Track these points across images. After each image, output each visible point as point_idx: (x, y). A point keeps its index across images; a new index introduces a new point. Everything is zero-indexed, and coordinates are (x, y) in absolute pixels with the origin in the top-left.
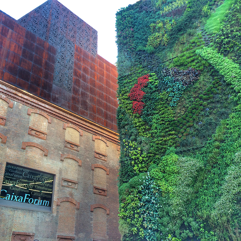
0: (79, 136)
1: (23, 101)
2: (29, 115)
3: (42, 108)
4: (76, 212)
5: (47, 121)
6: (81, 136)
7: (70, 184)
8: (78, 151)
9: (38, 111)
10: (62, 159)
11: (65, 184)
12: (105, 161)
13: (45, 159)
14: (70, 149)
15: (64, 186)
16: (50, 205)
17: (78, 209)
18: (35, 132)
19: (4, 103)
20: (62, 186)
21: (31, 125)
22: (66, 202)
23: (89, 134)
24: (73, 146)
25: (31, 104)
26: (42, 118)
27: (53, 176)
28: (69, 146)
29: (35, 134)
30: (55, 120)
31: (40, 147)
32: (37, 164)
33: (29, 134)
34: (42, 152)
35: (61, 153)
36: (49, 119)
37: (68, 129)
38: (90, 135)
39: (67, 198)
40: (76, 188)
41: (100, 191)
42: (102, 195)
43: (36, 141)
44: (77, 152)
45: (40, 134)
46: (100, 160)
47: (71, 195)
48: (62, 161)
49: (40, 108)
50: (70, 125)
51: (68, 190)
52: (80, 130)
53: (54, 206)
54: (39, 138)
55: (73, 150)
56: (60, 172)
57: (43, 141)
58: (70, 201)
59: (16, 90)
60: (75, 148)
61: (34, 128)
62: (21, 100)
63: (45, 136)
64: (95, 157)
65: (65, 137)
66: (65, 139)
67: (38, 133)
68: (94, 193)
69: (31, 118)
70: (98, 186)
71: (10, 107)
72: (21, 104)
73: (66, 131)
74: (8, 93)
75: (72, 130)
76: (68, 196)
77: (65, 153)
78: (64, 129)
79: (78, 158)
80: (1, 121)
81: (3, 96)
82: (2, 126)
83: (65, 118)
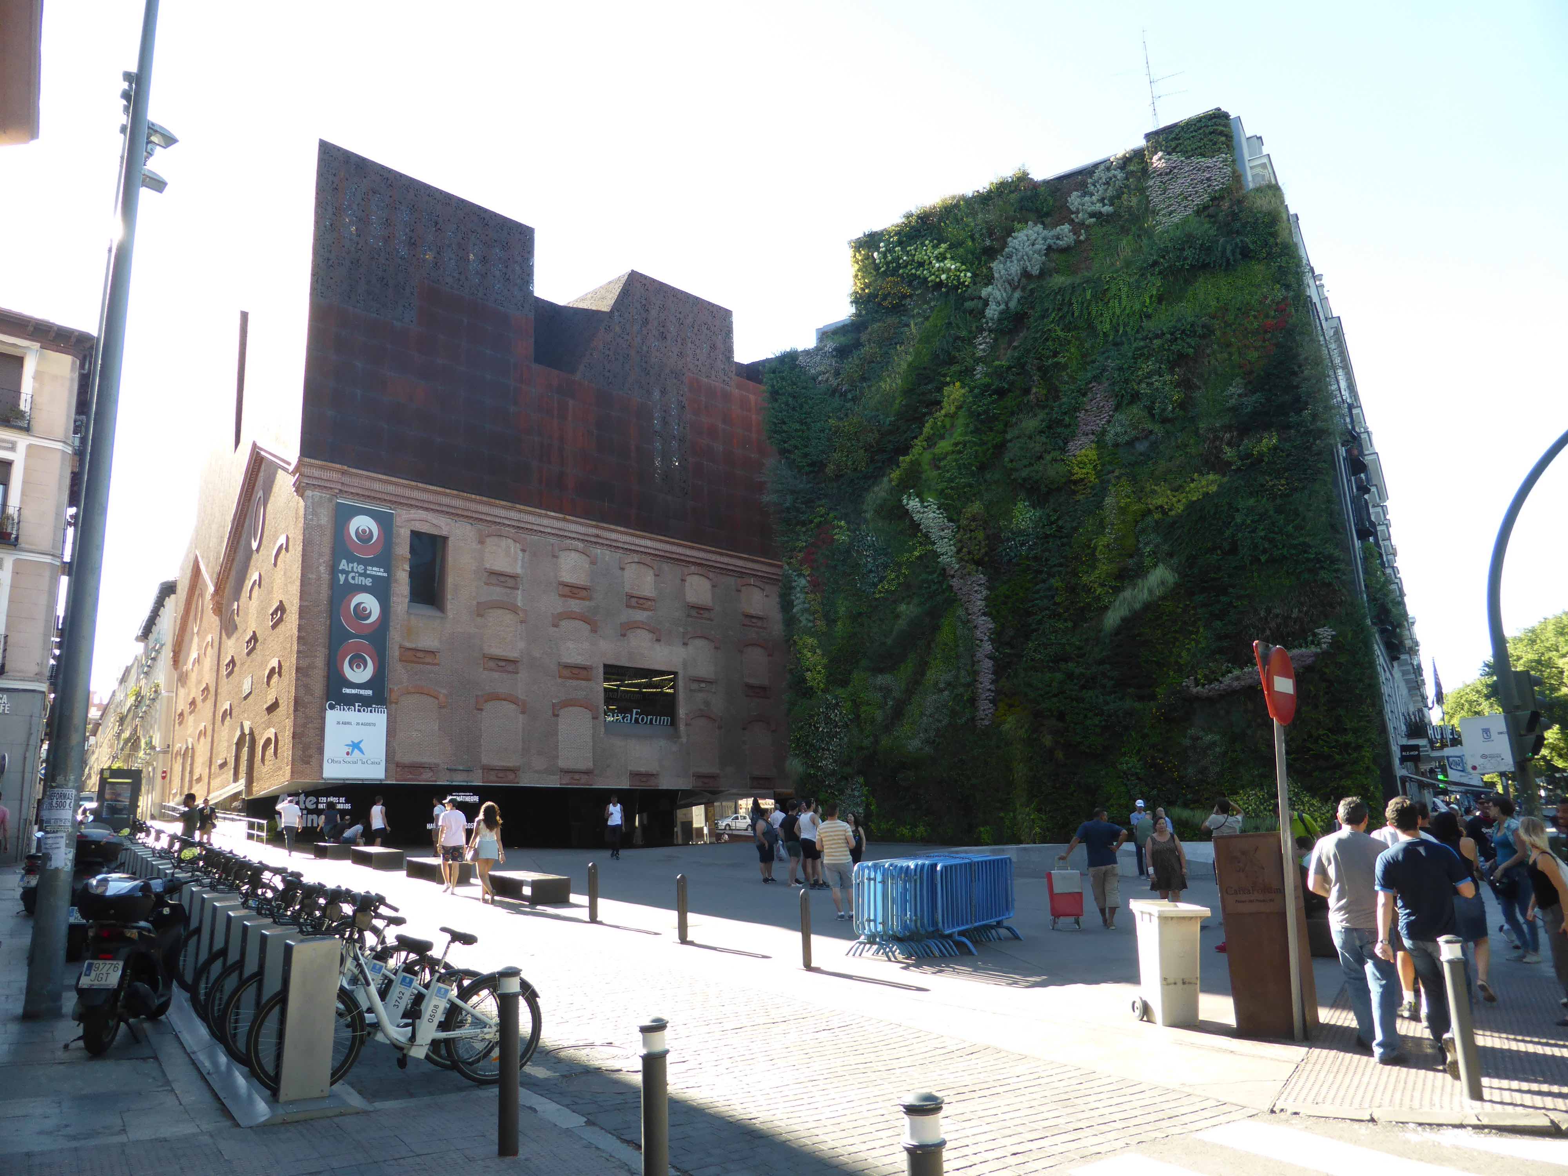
0: (710, 587)
1: (611, 546)
2: (623, 569)
3: (642, 549)
4: (717, 733)
5: (651, 572)
6: (714, 586)
7: (703, 685)
8: (712, 620)
9: (636, 557)
10: (686, 640)
11: (695, 686)
12: (765, 628)
13: (657, 646)
14: (696, 617)
15: (694, 691)
16: (673, 723)
17: (720, 728)
18: (636, 599)
19: (584, 557)
20: (691, 690)
21: (627, 589)
22: (700, 718)
23: (729, 578)
24: (702, 612)
25: (623, 548)
26: (643, 568)
27: (675, 673)
28: (694, 613)
29: (635, 605)
30: (666, 567)
31: (647, 628)
32: (646, 659)
33: (628, 606)
34: (651, 635)
35: (681, 630)
36: (655, 568)
37: (689, 579)
38: (731, 581)
39: (700, 710)
40: (713, 690)
41: (756, 690)
42: (761, 697)
43: (641, 616)
44: (709, 622)
45: (644, 601)
46: (753, 629)
47: (707, 703)
48: (685, 644)
49: (638, 551)
50: (693, 568)
51: (700, 696)
52: (711, 575)
53: (682, 727)
54: (645, 609)
55: (702, 618)
56: (685, 664)
57: (650, 613)
58: (706, 714)
59: (597, 527)
60: (706, 615)
61: (635, 593)
62: (607, 545)
63: (653, 603)
64: (744, 625)
65: (686, 597)
66: (687, 601)
67: (641, 601)
68: (747, 696)
69: (627, 573)
70: (753, 681)
71: (593, 563)
72: (607, 552)
73: (687, 584)
74: (586, 538)
75: (696, 577)
76: (702, 707)
77: (689, 629)
78: (683, 580)
79: (713, 632)
80: (584, 593)
81: (580, 545)
82: (587, 603)
83: (682, 558)
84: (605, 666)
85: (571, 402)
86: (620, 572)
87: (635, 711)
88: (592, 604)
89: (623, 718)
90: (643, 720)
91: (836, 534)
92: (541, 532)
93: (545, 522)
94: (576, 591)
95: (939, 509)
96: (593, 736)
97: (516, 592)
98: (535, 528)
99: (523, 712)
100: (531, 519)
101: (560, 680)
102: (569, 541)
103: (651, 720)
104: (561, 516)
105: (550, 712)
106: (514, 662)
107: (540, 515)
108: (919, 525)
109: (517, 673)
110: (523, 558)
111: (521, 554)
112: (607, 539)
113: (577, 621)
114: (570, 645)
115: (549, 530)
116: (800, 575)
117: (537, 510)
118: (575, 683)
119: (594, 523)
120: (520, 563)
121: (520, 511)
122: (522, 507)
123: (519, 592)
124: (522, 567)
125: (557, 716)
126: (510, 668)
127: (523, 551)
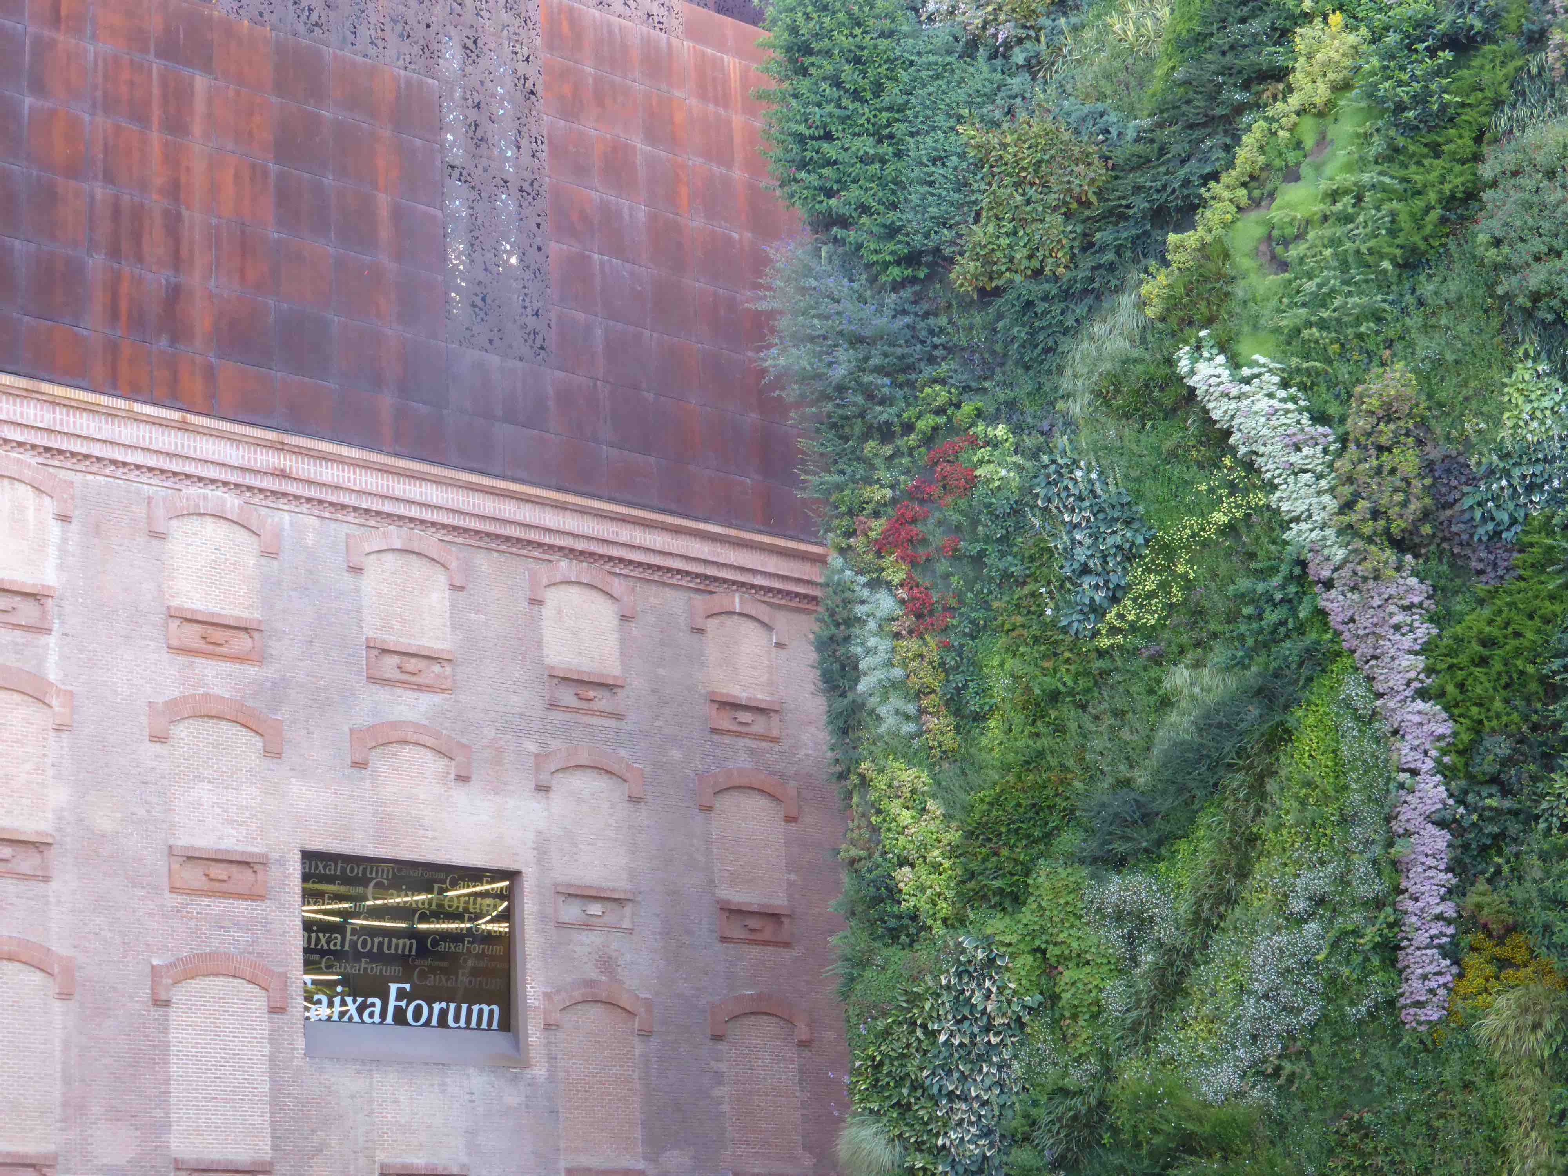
0: (616, 622)
1: (320, 502)
2: (356, 570)
3: (415, 512)
4: (637, 1052)
5: (441, 579)
6: (625, 619)
7: (595, 909)
8: (620, 717)
9: (396, 536)
10: (544, 777)
11: (572, 912)
12: (775, 740)
13: (460, 796)
14: (577, 710)
15: (570, 926)
16: (507, 1024)
17: (646, 1034)
18: (396, 659)
19: (242, 535)
20: (561, 926)
21: (371, 628)
22: (586, 1007)
23: (669, 593)
24: (591, 694)
25: (355, 509)
26: (417, 568)
27: (513, 876)
28: (567, 697)
29: (395, 675)
30: (482, 563)
31: (430, 741)
32: (430, 834)
33: (375, 679)
34: (439, 765)
35: (532, 747)
36: (454, 564)
37: (554, 598)
38: (676, 600)
39: (590, 983)
40: (625, 924)
41: (752, 923)
42: (766, 943)
43: (410, 707)
44: (612, 723)
45: (421, 664)
46: (742, 742)
47: (606, 964)
48: (543, 789)
49: (401, 517)
50: (564, 567)
51: (586, 942)
52: (617, 586)
53: (534, 1035)
54: (422, 688)
55: (592, 713)
56: (542, 849)
57: (437, 699)
58: (604, 996)
59: (280, 447)
60: (603, 701)
61: (392, 640)
62: (309, 500)
63: (448, 670)
64: (714, 731)
65: (546, 651)
66: (547, 661)
67: (412, 664)
68: (724, 940)
69: (369, 583)
70: (740, 897)
71: (269, 554)
72: (313, 521)
73: (545, 612)
74: (249, 480)
75: (574, 594)
76: (593, 974)
77: (555, 744)
78: (536, 602)
79: (623, 753)
80: (242, 643)
81: (231, 502)
82: (252, 671)
83: (532, 536)
84: (308, 856)
85: (201, 82)
86: (348, 577)
87: (394, 987)
88: (268, 672)
89: (360, 1010)
90: (417, 1014)
91: (981, 462)
92: (114, 462)
93: (128, 433)
94: (218, 635)
95: (1285, 384)
96: (273, 1061)
97: (43, 639)
98: (97, 450)
99: (65, 995)
100: (86, 424)
101: (171, 900)
102: (195, 491)
103: (444, 1013)
104: (176, 415)
105: (145, 993)
106: (38, 846)
107: (111, 415)
108: (1227, 433)
109: (46, 879)
110: (64, 540)
111: (55, 528)
112: (309, 482)
113: (224, 726)
114: (203, 792)
115: (137, 458)
116: (875, 584)
117: (103, 399)
118: (217, 906)
119: (271, 435)
120: (52, 552)
121: (54, 403)
122: (59, 391)
123: (52, 640)
124: (61, 567)
125: (167, 1004)
126: (27, 863)
127: (64, 518)
